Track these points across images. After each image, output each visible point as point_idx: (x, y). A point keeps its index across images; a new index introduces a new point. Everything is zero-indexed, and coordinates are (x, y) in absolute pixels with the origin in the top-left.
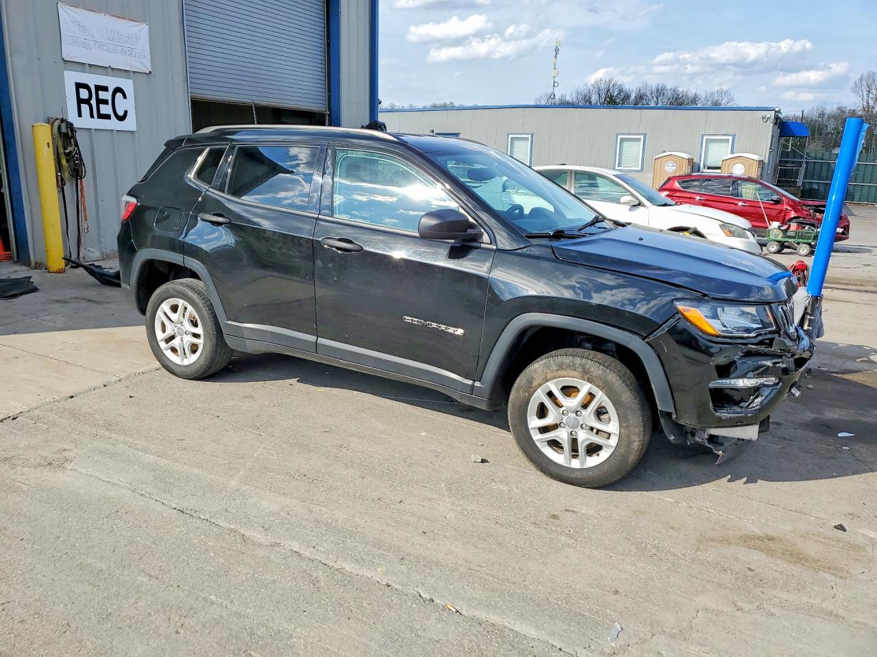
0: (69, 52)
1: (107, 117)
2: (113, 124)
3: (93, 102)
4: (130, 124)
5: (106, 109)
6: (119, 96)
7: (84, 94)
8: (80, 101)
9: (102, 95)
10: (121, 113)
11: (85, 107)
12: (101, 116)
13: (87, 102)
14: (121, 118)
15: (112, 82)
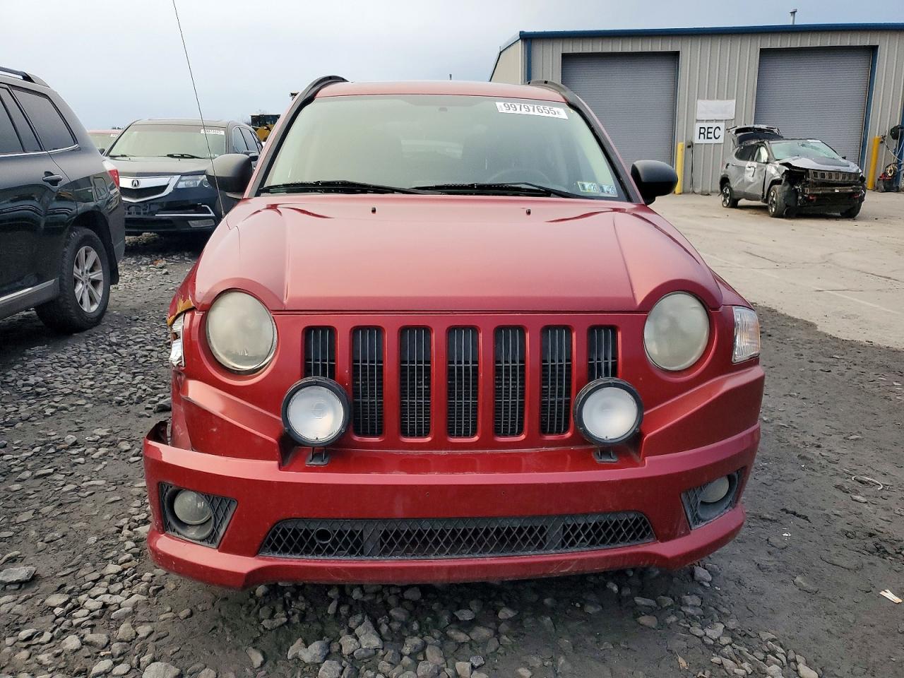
0: (699, 117)
1: (711, 138)
2: (713, 141)
3: (706, 133)
4: (721, 140)
5: (710, 135)
6: (718, 129)
7: (702, 131)
8: (700, 133)
9: (710, 130)
10: (717, 137)
11: (702, 136)
12: (708, 138)
13: (703, 133)
14: (716, 138)
15: (714, 125)
